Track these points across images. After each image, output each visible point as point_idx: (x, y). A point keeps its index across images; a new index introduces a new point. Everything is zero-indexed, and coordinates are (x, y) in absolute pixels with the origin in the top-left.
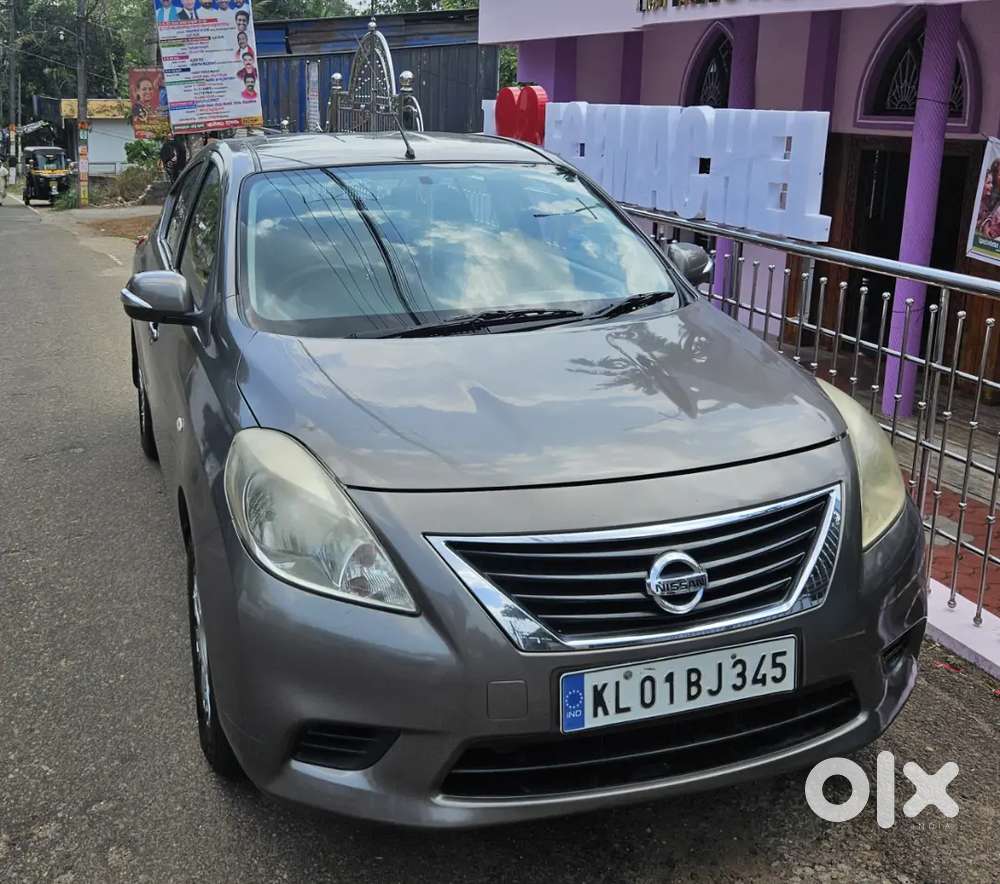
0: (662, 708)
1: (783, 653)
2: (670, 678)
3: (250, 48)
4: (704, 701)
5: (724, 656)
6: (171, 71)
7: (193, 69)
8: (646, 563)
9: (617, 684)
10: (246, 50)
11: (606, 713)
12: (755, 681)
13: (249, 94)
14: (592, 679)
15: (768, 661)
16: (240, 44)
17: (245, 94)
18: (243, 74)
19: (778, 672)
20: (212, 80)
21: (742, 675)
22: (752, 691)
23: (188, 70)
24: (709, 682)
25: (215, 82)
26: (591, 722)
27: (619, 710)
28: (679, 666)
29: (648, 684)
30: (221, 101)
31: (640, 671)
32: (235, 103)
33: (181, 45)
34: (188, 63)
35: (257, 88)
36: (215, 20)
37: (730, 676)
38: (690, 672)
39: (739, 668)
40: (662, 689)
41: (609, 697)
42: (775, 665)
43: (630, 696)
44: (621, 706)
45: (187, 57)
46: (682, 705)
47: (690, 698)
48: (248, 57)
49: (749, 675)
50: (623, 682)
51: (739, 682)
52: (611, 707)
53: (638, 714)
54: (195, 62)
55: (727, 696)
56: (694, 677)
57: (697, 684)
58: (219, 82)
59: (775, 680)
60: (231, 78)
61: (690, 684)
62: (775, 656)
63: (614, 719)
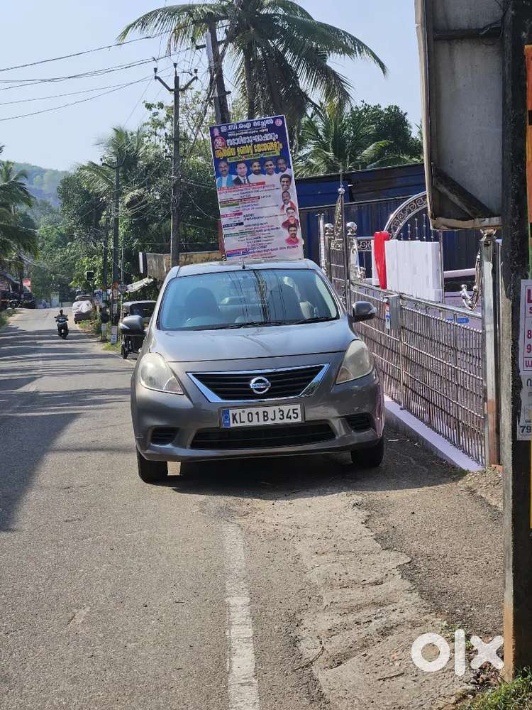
0: (255, 423)
1: (297, 409)
2: (257, 413)
3: (292, 204)
4: (269, 422)
5: (276, 408)
6: (228, 226)
7: (246, 223)
8: (249, 380)
9: (240, 414)
10: (289, 205)
11: (237, 422)
12: (287, 418)
13: (292, 241)
14: (231, 412)
15: (291, 411)
16: (284, 201)
17: (289, 241)
18: (287, 225)
19: (295, 415)
20: (260, 231)
21: (282, 415)
22: (286, 421)
23: (242, 224)
24: (271, 416)
25: (264, 232)
26: (232, 425)
27: (241, 422)
28: (261, 410)
29: (250, 415)
30: (269, 247)
31: (247, 410)
32: (281, 248)
33: (236, 205)
34: (241, 219)
35: (299, 235)
36: (264, 183)
37: (278, 415)
38: (264, 412)
39: (281, 413)
40: (255, 417)
41: (237, 417)
42: (294, 413)
43: (244, 418)
44: (242, 420)
45: (241, 214)
46: (262, 423)
47: (265, 420)
48: (290, 211)
49: (285, 415)
50: (242, 413)
51: (282, 417)
52: (239, 421)
53: (247, 424)
54: (248, 217)
55: (278, 421)
56: (266, 414)
57: (267, 416)
58: (267, 232)
59: (294, 417)
60: (277, 228)
61: (264, 416)
62: (294, 410)
63: (239, 425)
